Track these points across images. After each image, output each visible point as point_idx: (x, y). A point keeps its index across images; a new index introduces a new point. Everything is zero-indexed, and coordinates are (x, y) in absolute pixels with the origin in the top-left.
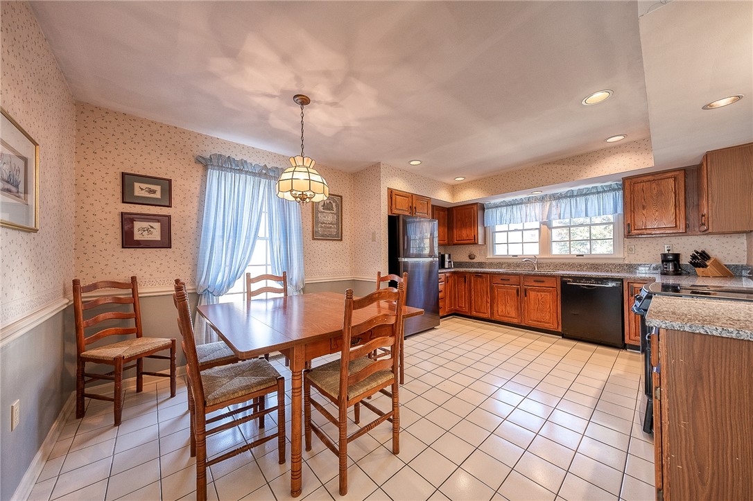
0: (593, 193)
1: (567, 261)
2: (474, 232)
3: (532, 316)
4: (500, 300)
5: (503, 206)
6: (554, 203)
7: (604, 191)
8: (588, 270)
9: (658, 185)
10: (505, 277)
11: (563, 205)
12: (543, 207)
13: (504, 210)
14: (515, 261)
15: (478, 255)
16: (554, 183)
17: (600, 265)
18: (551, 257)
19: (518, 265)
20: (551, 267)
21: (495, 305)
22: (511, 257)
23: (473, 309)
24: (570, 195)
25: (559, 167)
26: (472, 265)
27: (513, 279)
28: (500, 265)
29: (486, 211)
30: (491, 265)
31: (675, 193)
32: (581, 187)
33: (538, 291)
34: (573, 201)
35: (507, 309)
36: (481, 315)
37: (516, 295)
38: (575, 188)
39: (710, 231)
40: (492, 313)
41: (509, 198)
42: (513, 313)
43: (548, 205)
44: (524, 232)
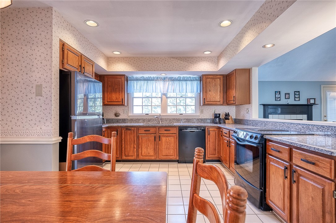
0: (189, 80)
1: (175, 117)
2: (122, 96)
3: (163, 153)
4: (143, 145)
5: (142, 80)
6: (171, 82)
7: (193, 80)
8: (185, 122)
9: (215, 81)
10: (147, 129)
11: (175, 84)
12: (164, 84)
13: (142, 82)
14: (147, 117)
15: (122, 114)
16: (176, 70)
17: (190, 119)
18: (167, 115)
19: (149, 120)
20: (168, 121)
21: (140, 149)
22: (145, 115)
23: (124, 155)
24: (179, 80)
25: (179, 61)
26: (118, 121)
27: (152, 130)
28: (137, 120)
29: (129, 82)
30: (132, 120)
31: (220, 85)
32: (185, 76)
33: (167, 137)
34: (181, 82)
35: (147, 150)
36: (130, 158)
37: (154, 141)
38: (182, 76)
39: (236, 104)
40: (138, 155)
41: (146, 76)
42: (152, 153)
43: (167, 84)
44: (153, 99)
